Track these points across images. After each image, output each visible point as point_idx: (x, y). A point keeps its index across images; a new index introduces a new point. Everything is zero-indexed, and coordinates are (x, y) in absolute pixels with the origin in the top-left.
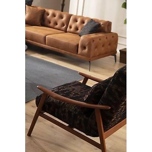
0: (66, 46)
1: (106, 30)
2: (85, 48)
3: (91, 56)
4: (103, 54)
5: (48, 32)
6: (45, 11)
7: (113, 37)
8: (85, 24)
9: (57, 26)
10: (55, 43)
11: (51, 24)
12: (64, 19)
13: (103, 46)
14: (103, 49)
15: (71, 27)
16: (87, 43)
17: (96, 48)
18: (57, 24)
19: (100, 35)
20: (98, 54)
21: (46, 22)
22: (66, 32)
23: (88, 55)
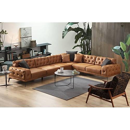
0: (95, 72)
1: (114, 63)
2: (104, 72)
3: (108, 75)
4: (113, 74)
5: (86, 66)
6: (84, 56)
7: (118, 66)
8: (103, 61)
9: (90, 62)
10: (90, 70)
11: (87, 62)
12: (93, 59)
13: (113, 70)
14: (113, 72)
15: (97, 62)
16: (105, 69)
17: (110, 71)
18: (90, 61)
19: (111, 65)
20: (111, 74)
21: (85, 61)
22: (95, 65)
23: (106, 75)
